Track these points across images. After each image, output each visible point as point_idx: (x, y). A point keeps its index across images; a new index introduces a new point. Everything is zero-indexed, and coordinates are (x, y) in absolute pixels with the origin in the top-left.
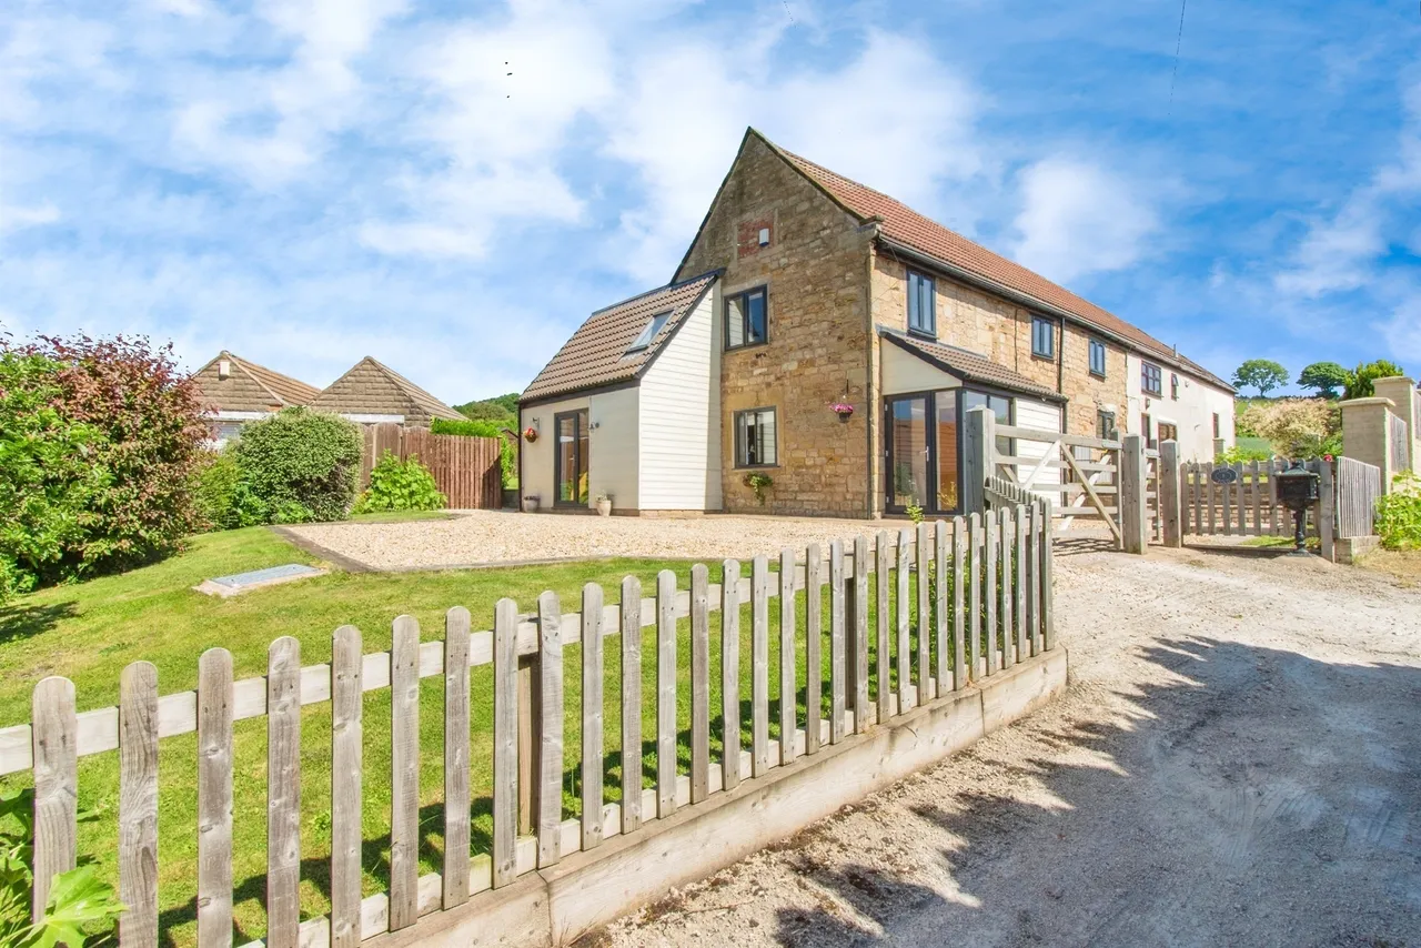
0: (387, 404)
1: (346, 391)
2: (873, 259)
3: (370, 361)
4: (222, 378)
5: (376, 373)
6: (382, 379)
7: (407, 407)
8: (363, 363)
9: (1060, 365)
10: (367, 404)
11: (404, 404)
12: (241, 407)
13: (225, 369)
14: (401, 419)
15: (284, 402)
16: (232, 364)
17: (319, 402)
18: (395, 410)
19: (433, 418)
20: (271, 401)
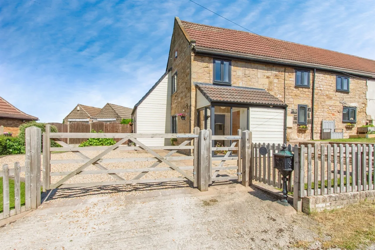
0: (112, 115)
1: (103, 112)
2: (192, 58)
3: (108, 104)
4: (78, 111)
5: (109, 107)
6: (111, 109)
7: (117, 116)
8: (107, 105)
9: (313, 89)
10: (108, 116)
11: (116, 115)
12: (82, 118)
13: (78, 108)
14: (115, 119)
15: (90, 116)
16: (80, 107)
17: (97, 116)
18: (114, 117)
19: (122, 119)
20: (88, 116)
